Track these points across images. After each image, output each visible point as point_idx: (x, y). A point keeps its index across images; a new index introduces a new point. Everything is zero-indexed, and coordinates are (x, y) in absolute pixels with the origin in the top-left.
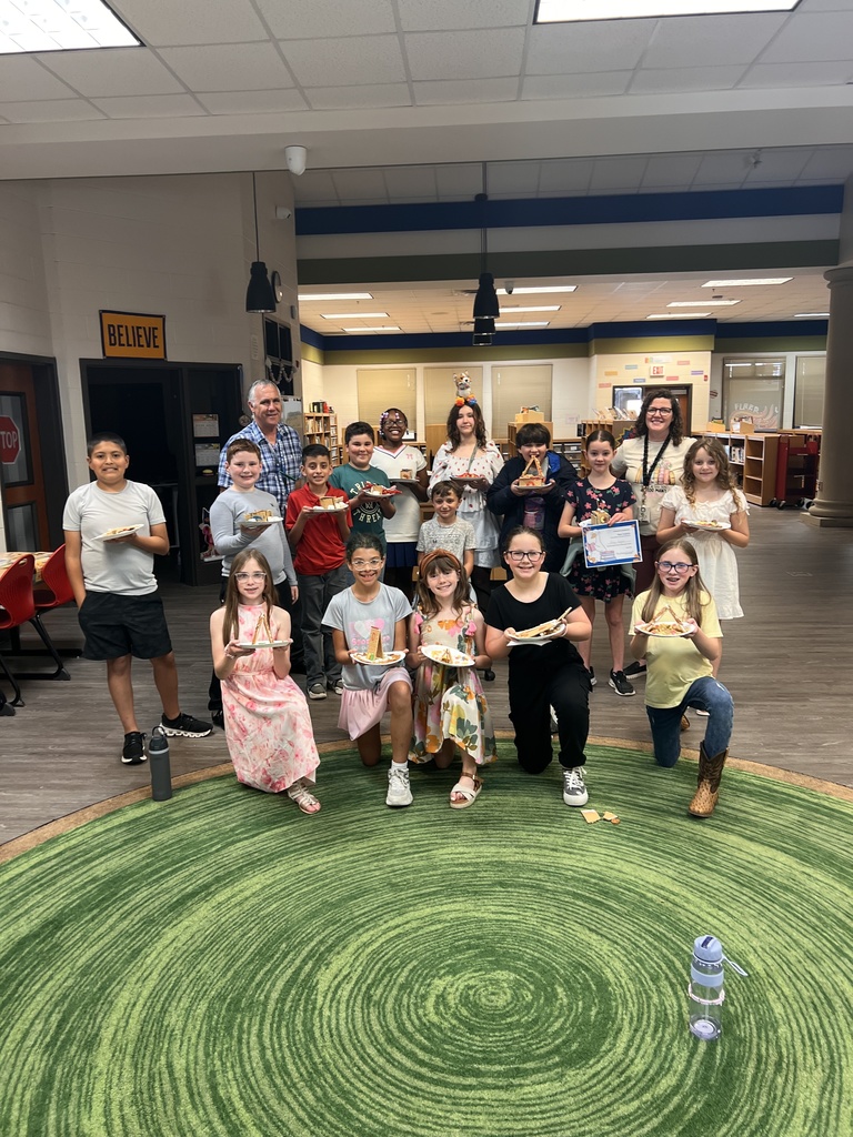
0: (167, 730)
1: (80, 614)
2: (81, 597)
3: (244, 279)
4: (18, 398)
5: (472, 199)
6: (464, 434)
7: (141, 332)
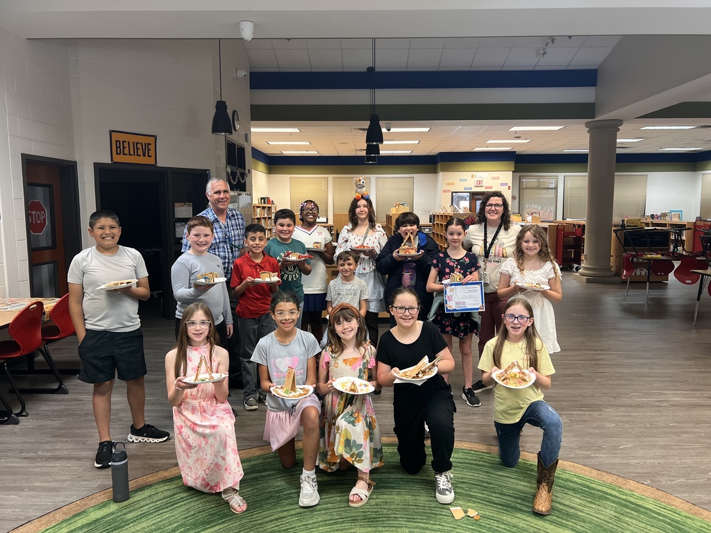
0: (134, 438)
1: (80, 347)
2: (82, 334)
3: (212, 111)
4: (47, 189)
5: (365, 70)
6: (360, 219)
7: (139, 146)
